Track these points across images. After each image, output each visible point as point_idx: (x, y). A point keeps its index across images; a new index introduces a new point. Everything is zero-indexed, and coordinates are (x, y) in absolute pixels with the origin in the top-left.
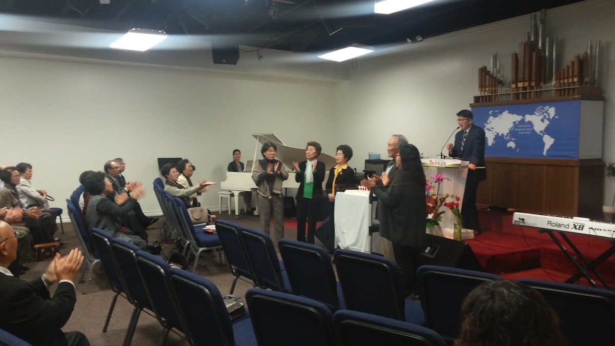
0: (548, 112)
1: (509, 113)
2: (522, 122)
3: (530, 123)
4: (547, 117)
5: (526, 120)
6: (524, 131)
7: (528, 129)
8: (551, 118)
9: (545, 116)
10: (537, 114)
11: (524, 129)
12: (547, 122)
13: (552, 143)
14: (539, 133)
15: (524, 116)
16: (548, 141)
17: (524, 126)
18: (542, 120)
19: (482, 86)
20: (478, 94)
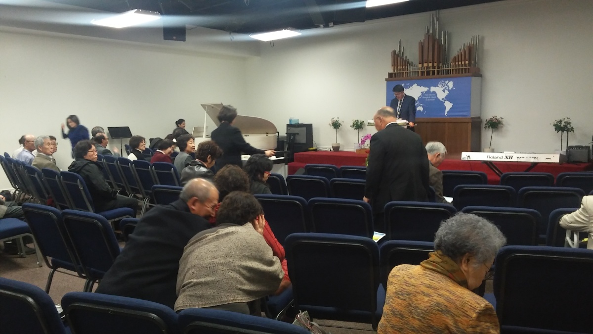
0: (448, 85)
1: (418, 85)
2: (428, 92)
3: (434, 92)
4: (447, 88)
5: (432, 91)
6: (430, 99)
7: (433, 97)
8: (450, 89)
9: (446, 88)
10: (440, 86)
11: (430, 97)
12: (447, 92)
13: (451, 107)
14: (441, 100)
15: (429, 88)
16: (448, 105)
17: (430, 95)
18: (444, 91)
19: (394, 65)
20: (391, 71)
